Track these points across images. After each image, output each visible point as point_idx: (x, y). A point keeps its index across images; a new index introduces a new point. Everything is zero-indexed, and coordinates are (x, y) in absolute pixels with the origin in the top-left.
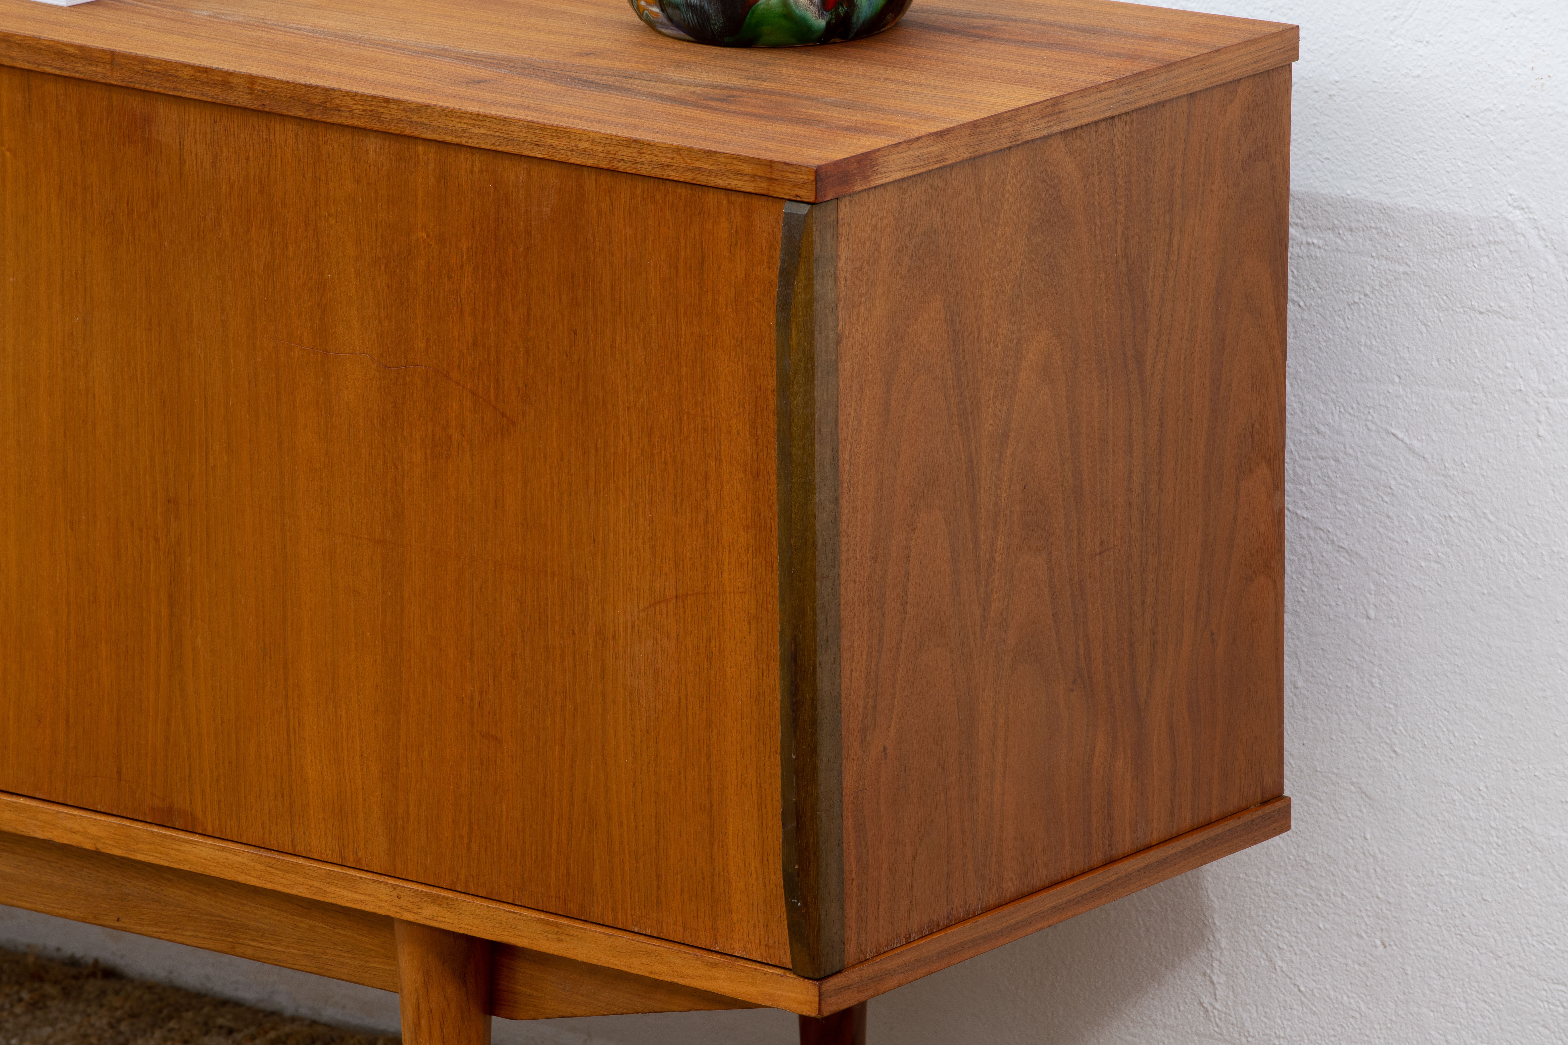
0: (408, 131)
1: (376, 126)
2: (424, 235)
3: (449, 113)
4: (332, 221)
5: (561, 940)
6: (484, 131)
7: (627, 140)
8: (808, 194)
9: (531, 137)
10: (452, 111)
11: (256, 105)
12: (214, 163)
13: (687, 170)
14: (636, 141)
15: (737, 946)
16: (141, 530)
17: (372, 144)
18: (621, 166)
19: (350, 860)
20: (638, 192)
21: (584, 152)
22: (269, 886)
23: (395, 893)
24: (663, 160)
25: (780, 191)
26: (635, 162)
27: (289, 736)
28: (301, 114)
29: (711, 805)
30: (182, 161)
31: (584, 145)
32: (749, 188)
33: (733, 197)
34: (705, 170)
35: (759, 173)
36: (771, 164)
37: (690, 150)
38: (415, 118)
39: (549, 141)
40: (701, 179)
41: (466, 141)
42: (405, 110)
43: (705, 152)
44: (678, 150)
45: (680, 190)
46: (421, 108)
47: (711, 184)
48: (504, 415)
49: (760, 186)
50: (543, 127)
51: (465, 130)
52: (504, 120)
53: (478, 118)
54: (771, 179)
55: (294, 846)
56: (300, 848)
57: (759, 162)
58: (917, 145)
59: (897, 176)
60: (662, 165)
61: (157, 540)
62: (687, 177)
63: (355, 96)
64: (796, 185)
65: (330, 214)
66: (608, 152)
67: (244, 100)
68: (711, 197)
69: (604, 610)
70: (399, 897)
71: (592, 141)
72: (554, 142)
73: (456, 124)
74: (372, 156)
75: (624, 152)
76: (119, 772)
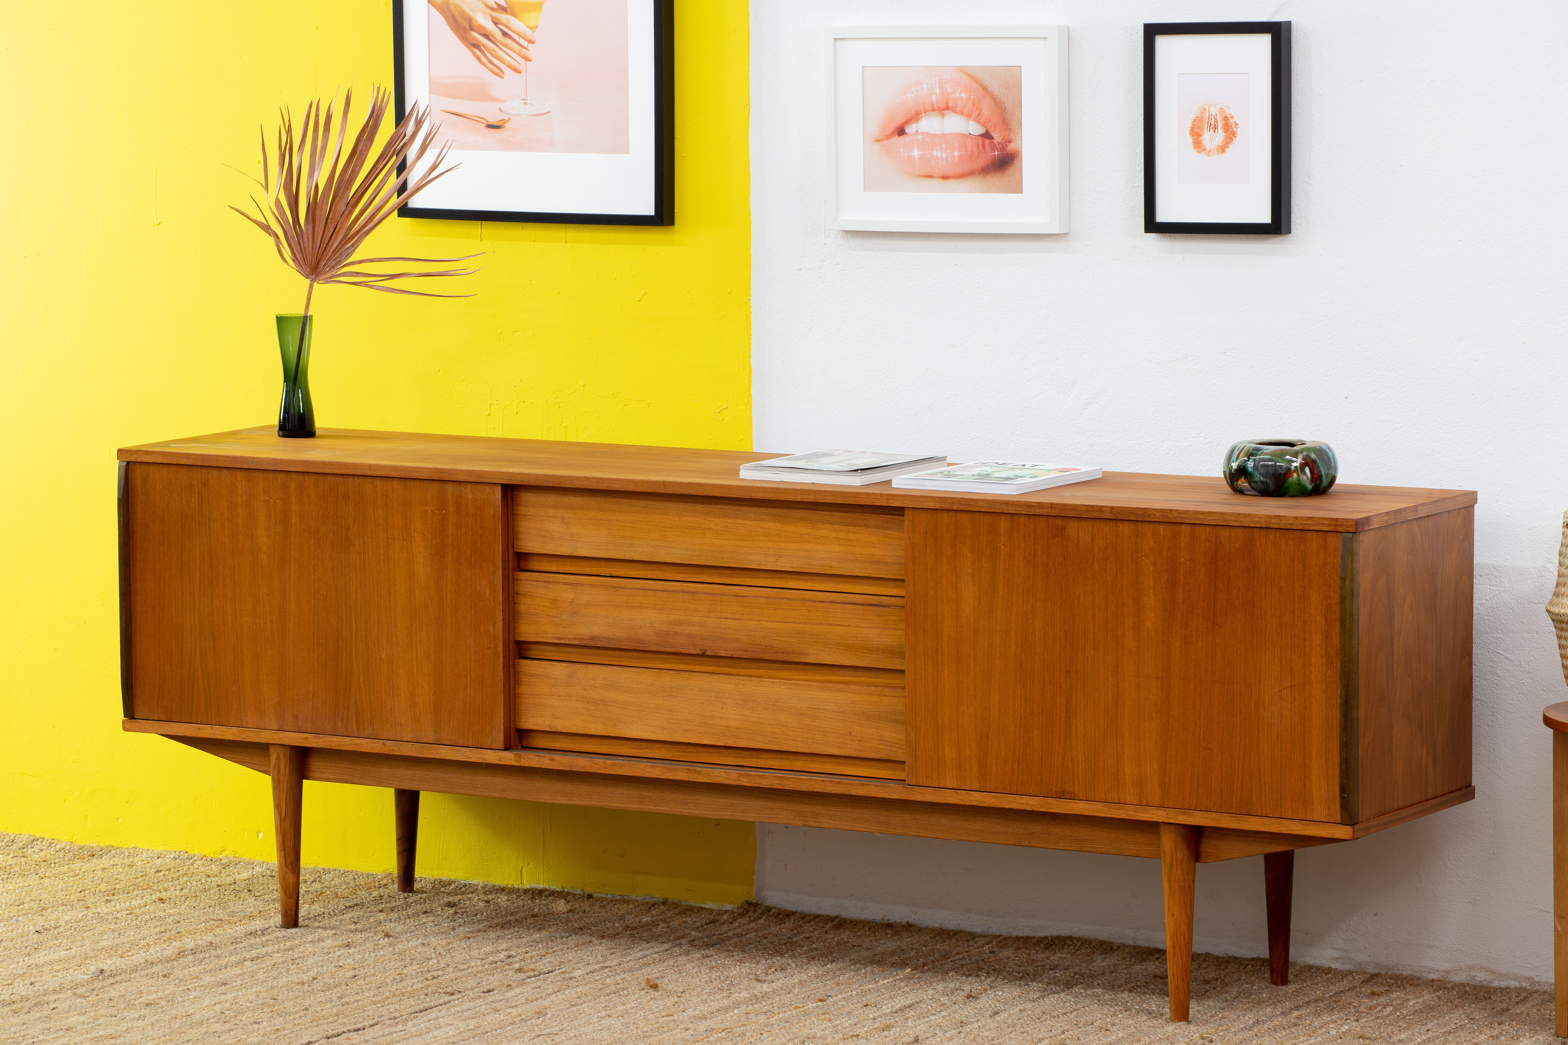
0: (1179, 521)
1: (1165, 520)
2: (1183, 560)
3: (1198, 513)
4: (1143, 558)
5: (1239, 823)
6: (1212, 518)
7: (1275, 516)
8: (1352, 529)
9: (1233, 518)
10: (1199, 512)
11: (1114, 517)
12: (1092, 541)
13: (1300, 525)
14: (1278, 516)
15: (1315, 817)
16: (1054, 684)
17: (1162, 527)
18: (1272, 526)
19: (1144, 803)
20: (1278, 535)
21: (1256, 522)
22: (1110, 816)
23: (1166, 813)
24: (1290, 522)
25: (1340, 529)
26: (1278, 524)
27: (1117, 757)
28: (1133, 519)
29: (1305, 764)
30: (1078, 542)
31: (1256, 519)
32: (1327, 529)
33: (1319, 533)
34: (1308, 524)
35: (1331, 523)
36: (1337, 520)
37: (1302, 517)
38: (1183, 516)
39: (1241, 519)
40: (1307, 528)
41: (1204, 523)
42: (1179, 513)
43: (1308, 517)
44: (1297, 518)
45: (1297, 533)
46: (1185, 512)
47: (1311, 529)
48: (1217, 624)
49: (1332, 528)
50: (1239, 514)
51: (1204, 519)
52: (1222, 513)
53: (1210, 513)
54: (1337, 525)
55: (1119, 800)
56: (1122, 800)
57: (1332, 519)
58: (1381, 516)
59: (1376, 526)
60: (1290, 524)
61: (1061, 687)
62: (1301, 527)
63: (1156, 510)
64: (1348, 526)
65: (1142, 556)
66: (1266, 521)
67: (1108, 516)
68: (1309, 534)
69: (1259, 695)
70: (1167, 814)
71: (1259, 518)
72: (1243, 519)
73: (1201, 516)
74: (1162, 532)
75: (1273, 521)
76: (1041, 779)
